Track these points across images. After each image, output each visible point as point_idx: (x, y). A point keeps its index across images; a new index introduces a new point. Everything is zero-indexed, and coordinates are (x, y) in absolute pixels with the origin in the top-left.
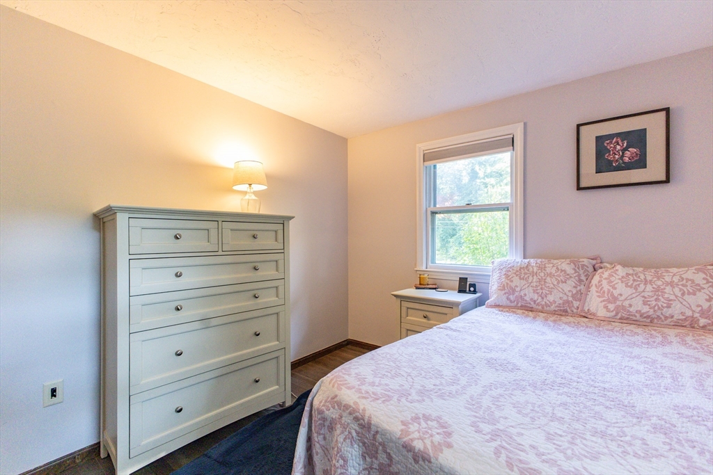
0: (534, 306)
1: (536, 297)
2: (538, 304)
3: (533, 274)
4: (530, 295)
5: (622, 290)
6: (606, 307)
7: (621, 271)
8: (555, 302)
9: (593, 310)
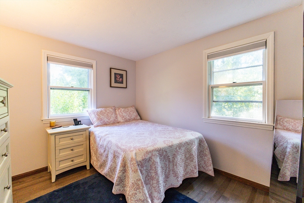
0: (107, 123)
1: (107, 120)
2: (108, 122)
3: (105, 113)
4: (106, 120)
5: (124, 114)
6: (122, 119)
7: (123, 110)
8: (112, 120)
9: (120, 120)
